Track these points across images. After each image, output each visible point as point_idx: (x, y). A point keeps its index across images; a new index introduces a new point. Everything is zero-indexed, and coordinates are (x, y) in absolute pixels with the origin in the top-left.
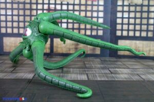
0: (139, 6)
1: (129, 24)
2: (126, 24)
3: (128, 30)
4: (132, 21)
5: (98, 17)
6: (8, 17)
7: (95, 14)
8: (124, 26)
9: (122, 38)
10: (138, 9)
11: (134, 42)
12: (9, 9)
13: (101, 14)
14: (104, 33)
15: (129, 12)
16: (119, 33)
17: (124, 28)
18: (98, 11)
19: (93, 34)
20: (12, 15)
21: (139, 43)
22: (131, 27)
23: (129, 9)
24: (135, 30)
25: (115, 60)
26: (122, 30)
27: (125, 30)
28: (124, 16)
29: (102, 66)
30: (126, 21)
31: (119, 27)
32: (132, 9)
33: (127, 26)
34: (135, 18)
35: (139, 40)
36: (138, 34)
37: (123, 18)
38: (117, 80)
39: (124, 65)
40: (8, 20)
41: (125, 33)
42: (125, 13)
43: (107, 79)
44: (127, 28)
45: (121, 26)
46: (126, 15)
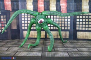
0: (87, 16)
1: (82, 24)
2: (81, 24)
3: (82, 27)
4: (84, 23)
5: (67, 21)
6: (26, 22)
7: (66, 20)
8: (80, 25)
9: (79, 31)
10: (87, 17)
11: (85, 33)
12: (26, 18)
13: (69, 20)
14: (70, 28)
15: (82, 18)
16: (77, 29)
17: (80, 26)
18: (68, 18)
19: (65, 29)
20: (27, 21)
21: (87, 33)
22: (84, 26)
23: (82, 17)
24: (85, 27)
25: (76, 41)
26: (79, 27)
27: (81, 27)
28: (80, 21)
29: (72, 46)
30: (81, 23)
31: (78, 26)
32: (84, 17)
33: (81, 25)
34: (85, 21)
35: (87, 32)
36: (87, 29)
37: (79, 21)
38: (84, 56)
39: (82, 45)
40: (26, 23)
41: (80, 29)
42: (80, 19)
43: (79, 56)
44: (81, 26)
45: (78, 25)
46: (81, 20)
